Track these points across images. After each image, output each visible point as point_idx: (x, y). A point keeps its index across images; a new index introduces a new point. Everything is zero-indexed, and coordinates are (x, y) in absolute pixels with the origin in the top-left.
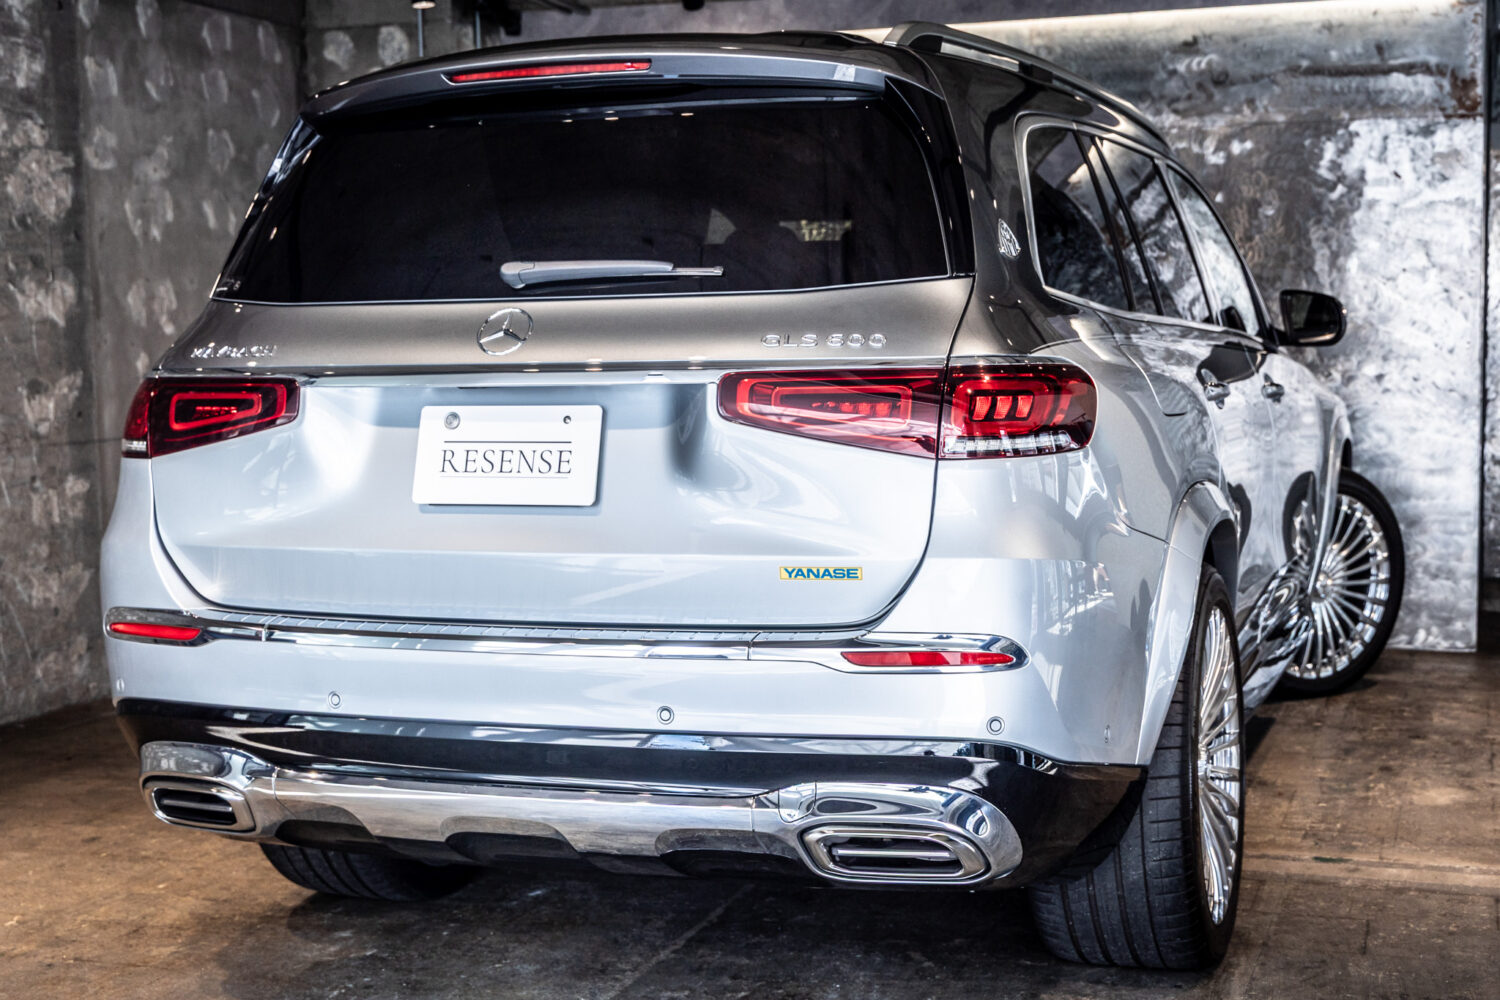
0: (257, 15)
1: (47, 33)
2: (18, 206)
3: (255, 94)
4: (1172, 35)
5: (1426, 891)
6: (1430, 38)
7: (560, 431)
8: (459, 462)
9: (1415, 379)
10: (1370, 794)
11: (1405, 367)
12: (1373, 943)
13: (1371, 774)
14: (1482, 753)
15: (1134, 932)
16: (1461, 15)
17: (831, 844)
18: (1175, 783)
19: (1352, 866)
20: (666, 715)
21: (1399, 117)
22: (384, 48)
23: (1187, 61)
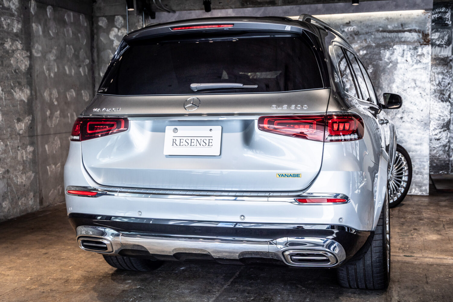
0: (80, 12)
1: (22, 16)
2: (14, 67)
3: (79, 35)
4: (343, 21)
5: (439, 265)
6: (416, 22)
7: (209, 134)
8: (178, 143)
9: (412, 118)
10: (413, 237)
11: (409, 115)
12: (429, 281)
13: (411, 231)
14: (441, 224)
15: (367, 279)
16: (425, 16)
17: (291, 255)
18: (381, 236)
19: (415, 258)
20: (242, 217)
21: (407, 45)
22: (116, 22)
23: (347, 28)
